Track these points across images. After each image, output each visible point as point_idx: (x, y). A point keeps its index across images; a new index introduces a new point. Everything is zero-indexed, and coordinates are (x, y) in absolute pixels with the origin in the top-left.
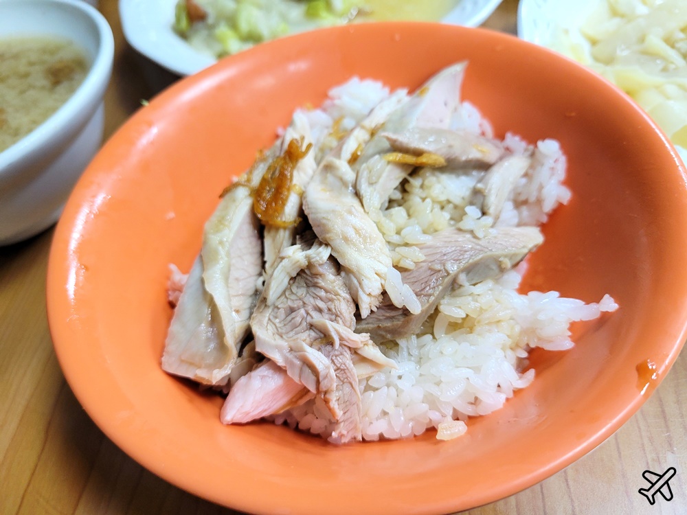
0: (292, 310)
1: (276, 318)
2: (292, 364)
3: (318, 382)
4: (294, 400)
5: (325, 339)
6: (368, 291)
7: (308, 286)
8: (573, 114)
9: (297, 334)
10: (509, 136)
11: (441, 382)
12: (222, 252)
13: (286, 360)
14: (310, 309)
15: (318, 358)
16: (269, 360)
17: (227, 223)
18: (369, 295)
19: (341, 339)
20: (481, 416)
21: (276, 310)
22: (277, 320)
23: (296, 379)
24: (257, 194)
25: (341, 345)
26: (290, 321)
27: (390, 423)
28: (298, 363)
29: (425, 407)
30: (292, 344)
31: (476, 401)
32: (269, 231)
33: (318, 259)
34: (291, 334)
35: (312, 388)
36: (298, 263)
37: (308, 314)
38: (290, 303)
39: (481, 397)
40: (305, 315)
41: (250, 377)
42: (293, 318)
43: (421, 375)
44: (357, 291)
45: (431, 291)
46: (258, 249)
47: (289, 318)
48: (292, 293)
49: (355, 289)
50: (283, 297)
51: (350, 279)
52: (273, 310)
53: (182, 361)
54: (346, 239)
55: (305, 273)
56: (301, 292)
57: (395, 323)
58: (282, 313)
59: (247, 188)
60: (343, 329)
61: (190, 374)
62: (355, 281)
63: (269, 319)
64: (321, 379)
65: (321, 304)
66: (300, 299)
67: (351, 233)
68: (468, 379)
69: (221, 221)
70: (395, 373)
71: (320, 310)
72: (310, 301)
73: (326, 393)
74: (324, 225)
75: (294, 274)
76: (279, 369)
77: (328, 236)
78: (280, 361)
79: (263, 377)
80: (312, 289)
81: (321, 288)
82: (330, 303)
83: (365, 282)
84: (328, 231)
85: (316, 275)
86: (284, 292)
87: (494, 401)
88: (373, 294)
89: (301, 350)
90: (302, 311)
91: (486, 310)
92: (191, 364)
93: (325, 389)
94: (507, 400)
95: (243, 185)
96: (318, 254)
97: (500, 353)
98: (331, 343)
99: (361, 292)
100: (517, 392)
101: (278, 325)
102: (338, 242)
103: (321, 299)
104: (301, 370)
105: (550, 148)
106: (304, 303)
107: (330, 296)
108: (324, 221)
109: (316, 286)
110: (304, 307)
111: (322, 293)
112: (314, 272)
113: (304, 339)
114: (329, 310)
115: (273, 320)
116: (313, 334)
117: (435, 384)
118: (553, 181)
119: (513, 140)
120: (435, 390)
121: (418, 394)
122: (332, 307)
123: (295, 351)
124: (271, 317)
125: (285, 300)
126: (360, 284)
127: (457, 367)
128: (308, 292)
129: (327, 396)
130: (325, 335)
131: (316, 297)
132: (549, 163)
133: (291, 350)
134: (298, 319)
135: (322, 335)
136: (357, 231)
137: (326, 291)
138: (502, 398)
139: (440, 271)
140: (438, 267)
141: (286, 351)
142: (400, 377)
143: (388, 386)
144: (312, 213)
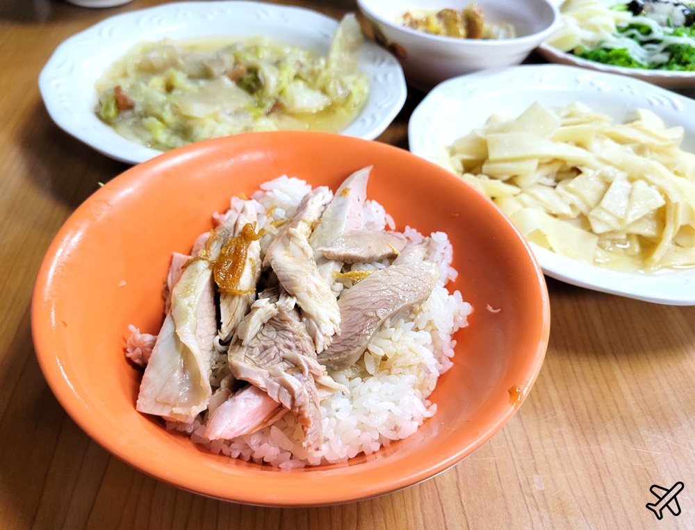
0: (265, 348)
1: (251, 354)
2: (272, 386)
3: (293, 399)
4: (265, 421)
5: (297, 368)
6: (324, 332)
7: (277, 330)
8: (457, 215)
9: (273, 364)
10: (407, 228)
11: (370, 412)
12: (191, 311)
13: (267, 383)
14: (281, 347)
15: (293, 380)
16: (252, 385)
17: (192, 290)
18: (324, 335)
19: (310, 367)
20: (400, 440)
21: (250, 349)
22: (253, 357)
23: (275, 398)
24: (215, 267)
25: (309, 372)
26: (265, 356)
27: (330, 447)
28: (277, 385)
29: (358, 432)
30: (271, 371)
31: (396, 429)
32: (225, 298)
33: (287, 307)
34: (268, 365)
35: (288, 405)
36: (270, 313)
37: (279, 350)
38: (263, 343)
39: (399, 424)
40: (277, 351)
41: (235, 400)
42: (267, 354)
43: (354, 408)
44: (315, 332)
45: (367, 332)
46: (213, 313)
47: (264, 354)
48: (264, 335)
49: (313, 330)
50: (256, 339)
51: (310, 322)
52: (247, 349)
53: (157, 402)
54: (309, 293)
55: (274, 320)
56: (273, 334)
57: (342, 357)
58: (257, 351)
59: (206, 262)
60: (309, 360)
61: (164, 413)
62: (314, 324)
63: (246, 356)
64: (296, 396)
65: (291, 344)
66: (272, 340)
67: (313, 289)
68: (390, 410)
69: (188, 287)
70: (334, 406)
71: (289, 348)
72: (281, 341)
73: (300, 407)
74: (292, 280)
75: (266, 321)
76: (260, 392)
77: (295, 288)
78: (262, 385)
79: (246, 399)
80: (281, 332)
81: (289, 331)
82: (297, 342)
83: (322, 325)
84: (296, 285)
85: (284, 321)
86: (256, 336)
87: (410, 428)
88: (327, 335)
89: (279, 375)
90: (275, 348)
91: (400, 356)
92: (165, 404)
93: (299, 404)
94: (419, 427)
95: (203, 259)
96: (287, 304)
97: (412, 391)
98: (302, 371)
99: (318, 332)
100: (427, 420)
101: (254, 360)
102: (302, 294)
103: (290, 340)
104: (279, 390)
105: (441, 238)
106: (276, 343)
107: (296, 337)
108: (293, 278)
109: (284, 329)
110: (276, 345)
111: (291, 335)
112: (283, 318)
113: (281, 367)
114: (297, 347)
115: (249, 356)
116: (286, 365)
117: (365, 415)
118: (444, 264)
119: (410, 232)
120: (365, 419)
121: (353, 422)
122: (300, 345)
123: (274, 377)
124: (247, 355)
125: (258, 341)
126: (318, 327)
127: (381, 401)
128: (277, 335)
129: (302, 409)
130: (296, 366)
131: (286, 338)
132: (440, 250)
133: (270, 376)
134: (272, 355)
135: (294, 366)
136: (317, 287)
137: (294, 334)
138: (416, 424)
139: (373, 317)
140: (371, 314)
141: (267, 376)
142: (337, 411)
143: (329, 417)
144: (280, 271)
